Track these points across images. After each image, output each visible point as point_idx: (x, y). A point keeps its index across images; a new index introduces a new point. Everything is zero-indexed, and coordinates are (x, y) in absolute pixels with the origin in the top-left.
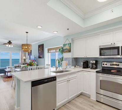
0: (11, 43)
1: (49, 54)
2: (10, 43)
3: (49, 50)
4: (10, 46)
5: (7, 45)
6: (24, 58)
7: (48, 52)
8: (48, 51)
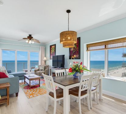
0: (32, 38)
1: (89, 52)
2: (30, 37)
3: (88, 46)
4: (30, 42)
5: (27, 41)
6: (45, 58)
7: (87, 50)
8: (87, 48)
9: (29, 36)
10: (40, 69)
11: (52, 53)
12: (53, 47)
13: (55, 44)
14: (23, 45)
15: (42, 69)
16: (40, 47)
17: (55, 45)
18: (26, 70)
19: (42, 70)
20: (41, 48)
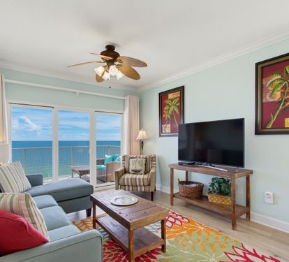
9: (105, 50)
10: (132, 168)
11: (167, 115)
12: (171, 96)
13: (183, 87)
14: (78, 92)
15: (138, 168)
16: (127, 98)
17: (182, 89)
18: (83, 168)
19: (136, 172)
20: (130, 101)
